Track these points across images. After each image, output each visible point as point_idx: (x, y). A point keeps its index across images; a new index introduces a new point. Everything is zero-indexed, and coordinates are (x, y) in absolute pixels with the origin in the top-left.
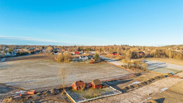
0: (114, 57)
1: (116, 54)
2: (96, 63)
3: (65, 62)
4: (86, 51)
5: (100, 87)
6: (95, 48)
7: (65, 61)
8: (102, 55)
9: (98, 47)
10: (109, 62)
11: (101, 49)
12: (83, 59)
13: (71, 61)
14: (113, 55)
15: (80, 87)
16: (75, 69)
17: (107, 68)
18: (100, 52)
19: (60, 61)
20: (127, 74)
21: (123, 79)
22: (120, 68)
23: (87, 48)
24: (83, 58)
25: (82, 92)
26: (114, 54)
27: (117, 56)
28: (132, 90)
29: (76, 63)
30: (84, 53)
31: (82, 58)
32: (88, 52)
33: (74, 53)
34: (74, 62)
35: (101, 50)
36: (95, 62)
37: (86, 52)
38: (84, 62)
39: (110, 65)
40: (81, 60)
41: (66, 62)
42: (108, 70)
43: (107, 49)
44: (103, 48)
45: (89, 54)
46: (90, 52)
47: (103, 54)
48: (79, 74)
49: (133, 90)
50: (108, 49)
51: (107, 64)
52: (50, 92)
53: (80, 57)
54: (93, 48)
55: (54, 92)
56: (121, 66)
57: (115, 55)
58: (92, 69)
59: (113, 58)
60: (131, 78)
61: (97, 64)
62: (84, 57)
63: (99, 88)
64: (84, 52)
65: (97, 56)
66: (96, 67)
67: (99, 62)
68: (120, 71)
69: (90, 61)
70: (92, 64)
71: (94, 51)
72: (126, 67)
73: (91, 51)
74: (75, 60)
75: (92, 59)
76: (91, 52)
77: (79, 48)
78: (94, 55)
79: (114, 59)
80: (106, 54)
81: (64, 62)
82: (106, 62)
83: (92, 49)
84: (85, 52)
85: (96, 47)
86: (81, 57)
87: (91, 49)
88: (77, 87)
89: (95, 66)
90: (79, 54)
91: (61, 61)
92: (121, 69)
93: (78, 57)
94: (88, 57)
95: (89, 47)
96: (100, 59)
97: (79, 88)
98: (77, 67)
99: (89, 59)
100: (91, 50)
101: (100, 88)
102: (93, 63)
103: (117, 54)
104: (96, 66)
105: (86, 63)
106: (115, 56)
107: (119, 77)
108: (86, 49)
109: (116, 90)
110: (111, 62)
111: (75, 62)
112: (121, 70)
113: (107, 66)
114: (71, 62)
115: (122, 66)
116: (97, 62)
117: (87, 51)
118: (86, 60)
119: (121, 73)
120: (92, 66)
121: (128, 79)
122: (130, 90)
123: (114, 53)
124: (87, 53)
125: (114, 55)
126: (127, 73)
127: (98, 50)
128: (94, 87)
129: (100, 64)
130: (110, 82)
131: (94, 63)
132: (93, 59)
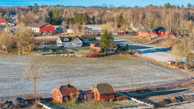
0: (157, 42)
1: (162, 33)
2: (103, 56)
3: (19, 54)
4: (73, 23)
5: (111, 97)
6: (102, 15)
7: (19, 51)
8: (122, 37)
9: (111, 9)
10: (139, 55)
11: (121, 17)
12: (67, 45)
13: (35, 50)
14: (153, 36)
15: (69, 97)
16: (51, 70)
17: (132, 69)
18: (119, 26)
19: (5, 51)
20: (178, 80)
21: (164, 89)
22: (166, 68)
23: (75, 13)
24: (69, 43)
25: (74, 105)
26: (157, 33)
27: (165, 40)
28: (177, 105)
29: (50, 56)
30: (69, 31)
31: (66, 43)
32: (80, 28)
33: (37, 30)
34: (43, 53)
35: (121, 21)
36: (100, 54)
37: (73, 28)
38: (70, 55)
39: (142, 62)
40: (62, 48)
41: (21, 53)
42: (135, 71)
43: (141, 16)
44: (127, 15)
45: (83, 34)
46: (86, 28)
47: (127, 33)
48: (61, 78)
49: (179, 104)
50: (144, 17)
51: (133, 58)
52: (12, 103)
53: (59, 41)
54: (96, 14)
55: (19, 103)
56: (168, 64)
57: (159, 34)
58: (92, 69)
59: (154, 43)
60: (184, 86)
61: (106, 58)
62: (71, 39)
63: (109, 100)
64: (68, 27)
65: (108, 37)
66: (103, 64)
67: (111, 54)
68: (164, 73)
69: (88, 51)
70: (93, 59)
71: (100, 22)
72: (180, 65)
73: (90, 24)
74: (45, 49)
75: (92, 46)
76: (89, 26)
77: (51, 14)
78: (99, 35)
79: (155, 47)
80: (134, 33)
81: (17, 53)
82: (131, 53)
83: (94, 18)
84: (70, 26)
85: (106, 8)
86: (63, 41)
87: (88, 18)
88: (64, 97)
89: (101, 63)
90: (54, 34)
91: (9, 52)
92: (166, 70)
93: (54, 42)
94: (81, 39)
95: (84, 12)
96: (114, 47)
97: (66, 98)
98: (53, 65)
99: (83, 46)
100: (90, 21)
101: (111, 100)
102: (95, 57)
103: (167, 33)
104: (104, 62)
105: (77, 56)
106: (159, 38)
107: (159, 84)
108: (73, 16)
109: (143, 103)
110: (144, 55)
111: (46, 53)
112: (166, 72)
113: (134, 64)
114: (37, 54)
115: (173, 63)
116: (106, 55)
117: (76, 25)
118: (75, 49)
119: (166, 78)
120: (94, 63)
121: (176, 89)
122: (173, 104)
123: (158, 31)
124: (77, 31)
125: (156, 36)
126: (179, 78)
127: (113, 20)
128: (97, 98)
129: (115, 59)
130: (134, 93)
131: (98, 56)
132: (97, 45)
